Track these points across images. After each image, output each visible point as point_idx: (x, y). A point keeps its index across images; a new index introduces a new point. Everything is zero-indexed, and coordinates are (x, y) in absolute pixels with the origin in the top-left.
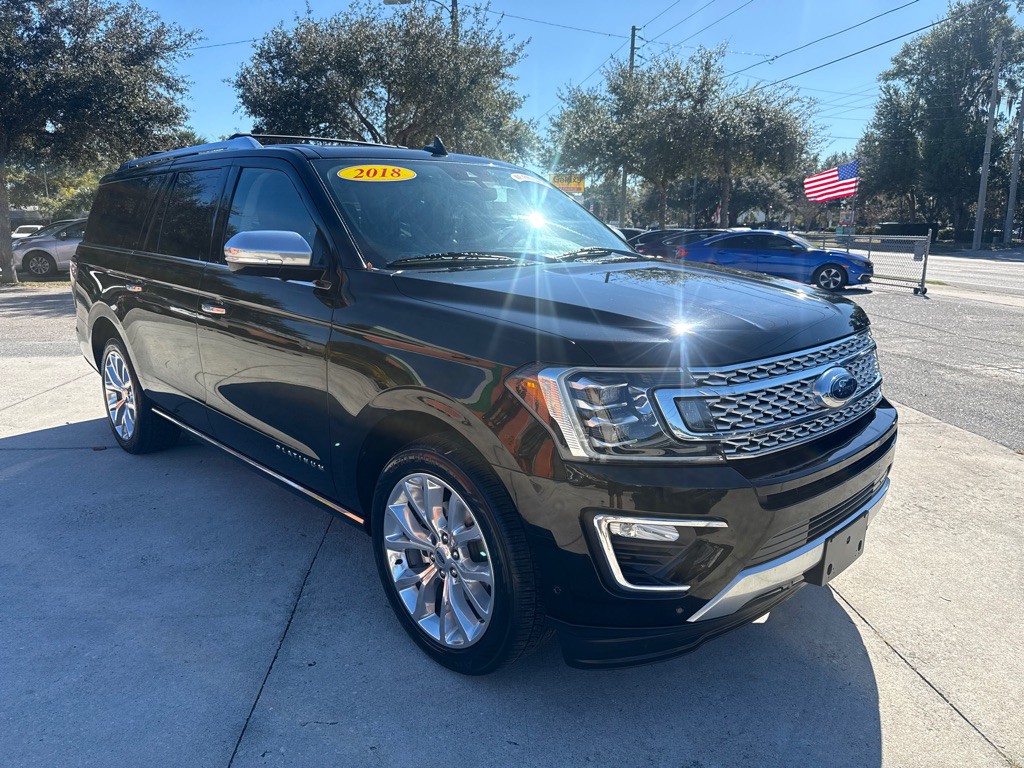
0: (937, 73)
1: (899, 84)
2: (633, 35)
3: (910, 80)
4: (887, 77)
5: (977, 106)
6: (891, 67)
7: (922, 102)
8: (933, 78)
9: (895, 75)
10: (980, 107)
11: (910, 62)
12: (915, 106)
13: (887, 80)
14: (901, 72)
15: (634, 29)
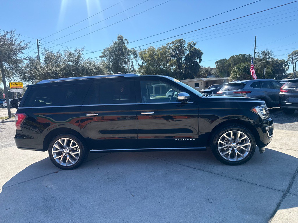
0: (113, 57)
1: (105, 59)
2: (38, 42)
3: (107, 58)
4: (101, 57)
5: (123, 65)
6: (102, 55)
7: (111, 63)
8: (112, 58)
9: (103, 57)
10: (124, 65)
11: (106, 54)
12: (109, 64)
13: (101, 58)
14: (104, 56)
15: (37, 40)
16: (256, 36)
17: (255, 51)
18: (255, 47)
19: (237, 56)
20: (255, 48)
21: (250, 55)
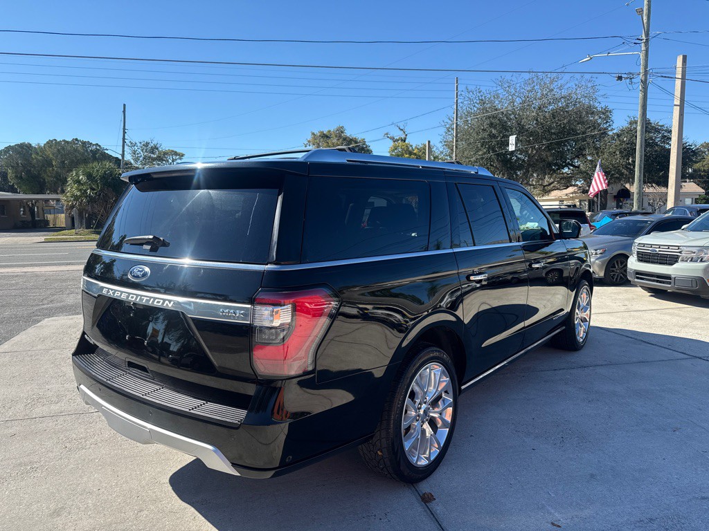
16: (124, 105)
17: (124, 139)
18: (124, 129)
19: (67, 142)
20: (124, 133)
21: (100, 146)
